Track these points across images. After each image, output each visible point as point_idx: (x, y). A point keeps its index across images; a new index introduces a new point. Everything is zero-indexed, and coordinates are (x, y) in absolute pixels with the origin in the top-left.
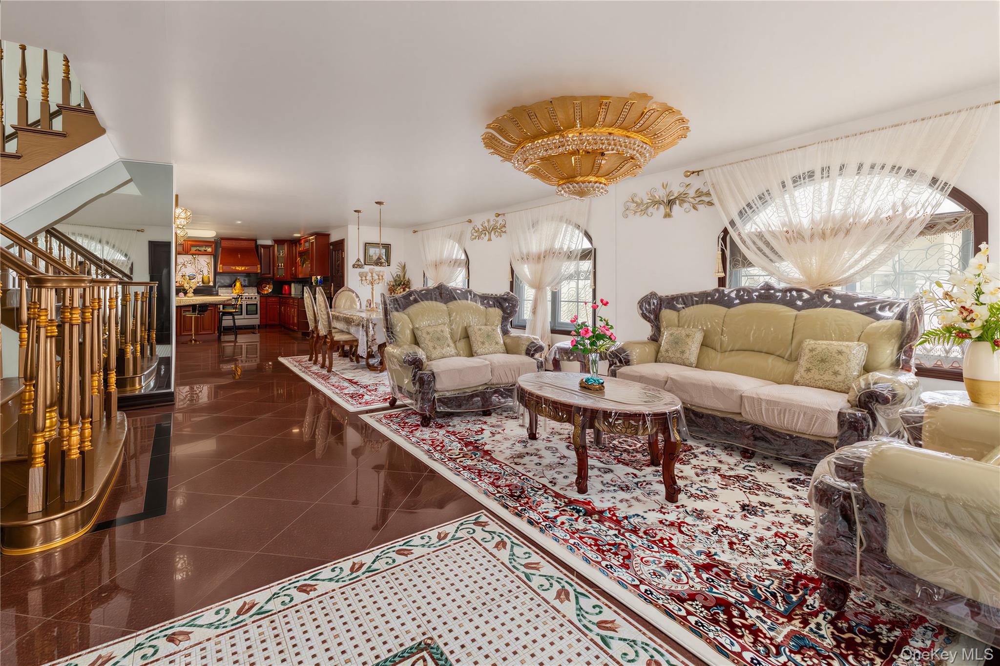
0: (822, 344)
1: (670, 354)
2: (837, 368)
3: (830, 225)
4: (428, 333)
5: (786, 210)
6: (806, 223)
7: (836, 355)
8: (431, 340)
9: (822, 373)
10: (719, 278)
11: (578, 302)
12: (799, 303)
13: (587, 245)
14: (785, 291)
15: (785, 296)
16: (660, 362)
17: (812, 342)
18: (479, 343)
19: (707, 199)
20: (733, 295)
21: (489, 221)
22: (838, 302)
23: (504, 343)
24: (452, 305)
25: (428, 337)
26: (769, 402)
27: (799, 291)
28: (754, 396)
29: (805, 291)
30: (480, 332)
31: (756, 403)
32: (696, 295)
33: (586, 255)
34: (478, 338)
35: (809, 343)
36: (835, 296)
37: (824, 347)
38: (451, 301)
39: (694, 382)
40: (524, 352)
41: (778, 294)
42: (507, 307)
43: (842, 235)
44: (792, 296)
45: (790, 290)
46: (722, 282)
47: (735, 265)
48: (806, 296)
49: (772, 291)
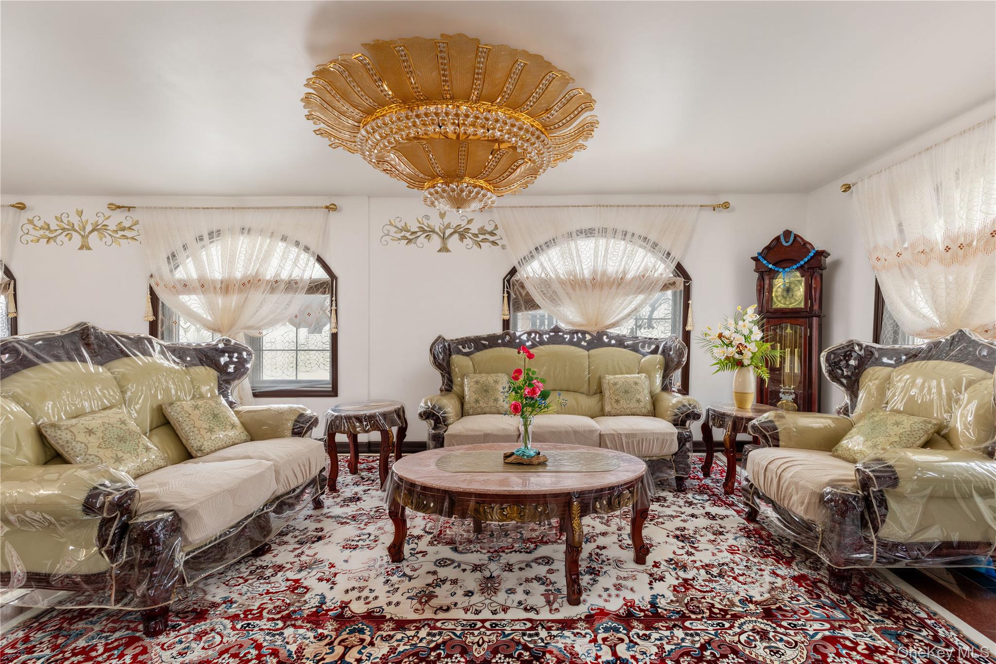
0: (620, 378)
1: (481, 404)
2: (638, 396)
3: (605, 279)
4: (90, 432)
5: (573, 260)
6: (587, 274)
7: (634, 386)
8: (105, 443)
9: (628, 402)
10: (504, 320)
11: (297, 350)
12: (583, 343)
13: (320, 274)
14: (573, 333)
15: (572, 338)
16: (469, 415)
17: (611, 377)
18: (203, 432)
19: (491, 238)
20: (524, 337)
21: (80, 213)
22: (613, 342)
23: (242, 423)
24: (120, 366)
25: (93, 440)
26: (627, 436)
27: (584, 333)
28: (613, 432)
29: (589, 333)
30: (197, 412)
31: (616, 438)
32: (484, 339)
33: (315, 287)
34: (198, 424)
35: (610, 378)
36: (610, 338)
37: (623, 380)
38: (118, 358)
39: (553, 429)
40: (289, 432)
41: (565, 336)
42: (227, 365)
43: (614, 287)
44: (578, 338)
45: (577, 332)
46: (506, 324)
47: (518, 307)
48: (588, 337)
49: (561, 334)
